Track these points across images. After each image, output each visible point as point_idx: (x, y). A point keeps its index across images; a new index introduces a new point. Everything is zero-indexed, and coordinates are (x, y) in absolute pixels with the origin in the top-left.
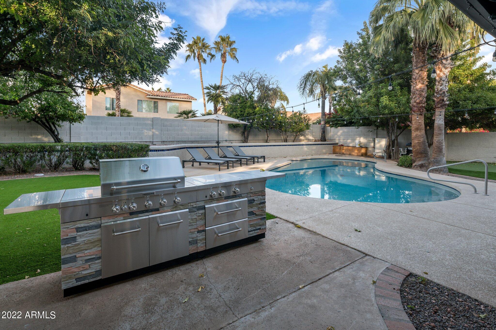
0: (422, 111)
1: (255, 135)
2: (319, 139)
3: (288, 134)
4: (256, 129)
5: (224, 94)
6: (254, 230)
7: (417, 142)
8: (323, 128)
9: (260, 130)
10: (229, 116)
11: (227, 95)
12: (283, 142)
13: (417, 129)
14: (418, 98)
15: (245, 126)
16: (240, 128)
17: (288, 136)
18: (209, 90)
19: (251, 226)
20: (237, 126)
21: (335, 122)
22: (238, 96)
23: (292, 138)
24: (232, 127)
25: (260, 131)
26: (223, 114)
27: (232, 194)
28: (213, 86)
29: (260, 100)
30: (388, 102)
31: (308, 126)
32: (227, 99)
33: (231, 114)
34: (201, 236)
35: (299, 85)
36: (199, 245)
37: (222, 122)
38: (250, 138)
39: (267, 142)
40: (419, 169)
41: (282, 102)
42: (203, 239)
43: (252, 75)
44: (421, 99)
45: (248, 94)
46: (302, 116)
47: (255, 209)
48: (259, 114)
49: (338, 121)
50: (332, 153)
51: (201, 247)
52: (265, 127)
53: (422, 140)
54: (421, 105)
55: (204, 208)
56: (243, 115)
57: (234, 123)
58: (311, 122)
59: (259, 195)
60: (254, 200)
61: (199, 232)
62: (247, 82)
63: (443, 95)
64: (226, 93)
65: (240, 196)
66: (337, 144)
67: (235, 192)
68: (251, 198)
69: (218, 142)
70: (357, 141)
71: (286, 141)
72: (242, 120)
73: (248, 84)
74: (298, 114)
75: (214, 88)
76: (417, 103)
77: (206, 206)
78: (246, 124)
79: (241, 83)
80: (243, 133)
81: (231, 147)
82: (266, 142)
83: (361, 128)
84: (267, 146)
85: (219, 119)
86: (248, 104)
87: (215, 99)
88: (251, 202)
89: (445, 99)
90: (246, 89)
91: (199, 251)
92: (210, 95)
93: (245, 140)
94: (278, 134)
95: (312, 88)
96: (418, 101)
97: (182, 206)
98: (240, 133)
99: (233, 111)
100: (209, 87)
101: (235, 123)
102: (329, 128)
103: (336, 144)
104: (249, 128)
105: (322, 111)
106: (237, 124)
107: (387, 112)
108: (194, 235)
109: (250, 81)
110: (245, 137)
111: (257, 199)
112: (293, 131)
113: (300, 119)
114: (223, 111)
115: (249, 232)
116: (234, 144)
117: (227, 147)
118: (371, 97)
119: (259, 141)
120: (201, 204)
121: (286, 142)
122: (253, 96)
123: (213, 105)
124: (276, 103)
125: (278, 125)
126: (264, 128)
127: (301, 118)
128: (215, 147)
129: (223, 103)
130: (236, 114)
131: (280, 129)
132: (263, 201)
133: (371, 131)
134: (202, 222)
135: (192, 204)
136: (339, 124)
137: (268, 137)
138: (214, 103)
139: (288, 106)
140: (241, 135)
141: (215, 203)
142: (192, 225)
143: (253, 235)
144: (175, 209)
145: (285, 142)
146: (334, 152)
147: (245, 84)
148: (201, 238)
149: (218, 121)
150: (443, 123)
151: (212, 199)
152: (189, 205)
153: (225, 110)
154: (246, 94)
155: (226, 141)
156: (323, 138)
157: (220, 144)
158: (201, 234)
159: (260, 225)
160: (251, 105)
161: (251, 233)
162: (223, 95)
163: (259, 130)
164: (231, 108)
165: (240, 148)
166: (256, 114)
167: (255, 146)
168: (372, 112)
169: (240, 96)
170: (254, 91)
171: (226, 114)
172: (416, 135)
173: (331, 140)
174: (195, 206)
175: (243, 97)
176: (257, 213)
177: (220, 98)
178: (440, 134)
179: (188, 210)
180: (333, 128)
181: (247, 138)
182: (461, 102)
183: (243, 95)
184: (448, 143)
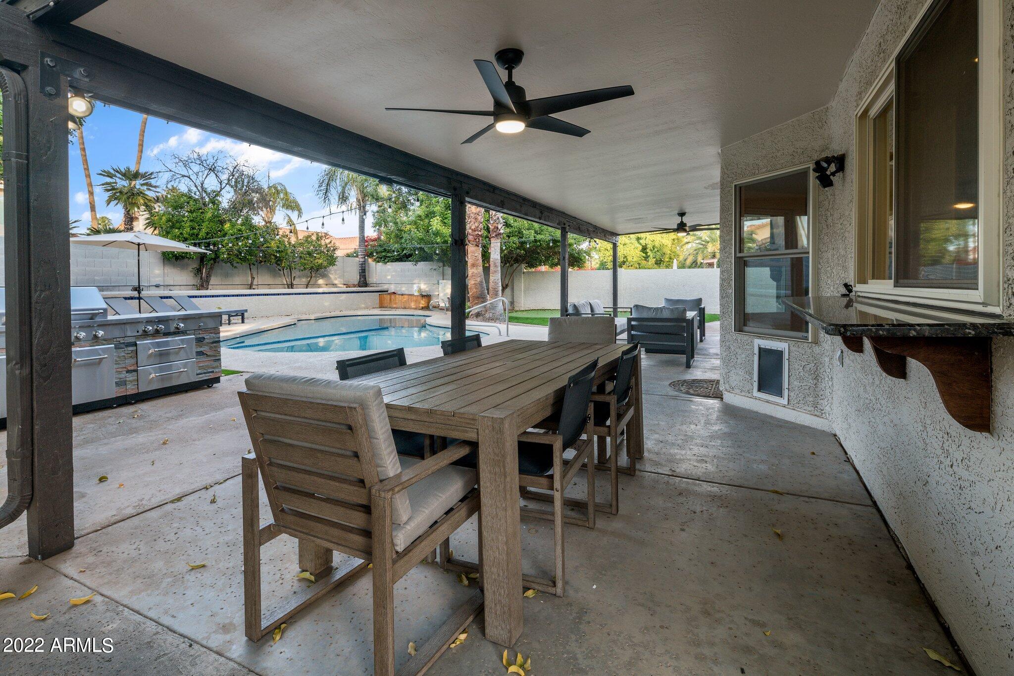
0: (477, 240)
1: (227, 275)
2: (356, 283)
3: (295, 273)
4: (226, 263)
5: (149, 189)
6: (205, 373)
7: (473, 282)
8: (362, 264)
9: (235, 264)
10: (163, 236)
11: (158, 192)
12: (285, 288)
13: (473, 265)
14: (473, 223)
15: (202, 257)
16: (190, 261)
17: (294, 277)
18: (111, 178)
19: (200, 368)
20: (183, 258)
21: (383, 254)
22: (185, 198)
23: (304, 280)
24: (172, 259)
25: (236, 267)
26: (150, 230)
27: (172, 330)
28: (123, 171)
29: (236, 208)
30: (439, 227)
31: (332, 261)
32: (157, 200)
33: (168, 233)
34: (131, 377)
35: (317, 186)
36: (128, 387)
37: (147, 247)
38: (213, 280)
39: (251, 287)
40: (475, 319)
41: (289, 212)
42: (134, 380)
43: (215, 159)
44: (477, 224)
45: (208, 194)
46: (323, 243)
47: (204, 349)
48: (232, 235)
49: (388, 252)
50: (378, 306)
51: (131, 390)
52: (244, 259)
53: (479, 279)
54: (477, 233)
55: (136, 345)
56: (197, 235)
57: (176, 251)
58: (339, 253)
59: (211, 333)
60: (204, 338)
61: (128, 372)
62: (206, 172)
63: (497, 222)
64: (155, 187)
65: (184, 333)
66: (387, 291)
67: (177, 328)
68: (200, 336)
69: (138, 289)
70: (415, 287)
71: (291, 286)
72: (195, 245)
73: (208, 175)
74: (314, 238)
75: (124, 175)
76: (472, 230)
77: (138, 343)
78: (204, 253)
79: (191, 172)
80: (199, 271)
81: (170, 297)
82: (250, 289)
83: (421, 265)
84: (250, 295)
85: (141, 242)
86: (209, 215)
87: (128, 198)
88: (200, 341)
89: (500, 226)
90: (202, 184)
91: (128, 393)
92: (113, 189)
93: (204, 284)
94: (274, 273)
95: (343, 192)
96: (473, 227)
97: (105, 340)
98: (191, 271)
99: (173, 227)
100: (112, 172)
101: (179, 251)
102: (374, 263)
103: (384, 291)
104: (212, 262)
105: (360, 234)
106: (183, 253)
107: (439, 240)
108: (122, 376)
109: (212, 169)
110: (201, 278)
111: (208, 337)
112: (305, 269)
113: (318, 248)
114: (148, 225)
115: (197, 375)
116: (175, 293)
117: (162, 298)
118: (420, 216)
119: (234, 286)
120: (132, 340)
121: (292, 288)
122: (217, 200)
123: (123, 211)
124: (274, 213)
125: (272, 257)
126: (245, 261)
127: (320, 246)
128: (132, 298)
129: (149, 208)
130: (181, 234)
131: (279, 265)
132: (217, 340)
133: (435, 269)
134: (133, 361)
135: (118, 339)
136: (389, 257)
137: (253, 278)
138: (125, 207)
139: (300, 220)
140: (192, 274)
141: (150, 340)
142: (119, 364)
143: (203, 379)
144: (95, 344)
145: (288, 288)
146: (382, 306)
147: (200, 174)
148: (131, 379)
149: (139, 245)
150: (499, 258)
151: (145, 334)
152: (115, 340)
153: (151, 224)
154: (204, 195)
155: (157, 286)
156: (363, 282)
157: (142, 292)
158: (130, 375)
159: (213, 368)
160: (214, 216)
161: (201, 376)
162: (148, 193)
163: (232, 265)
164: (169, 220)
165: (192, 299)
166: (224, 235)
167: (224, 296)
168: (422, 239)
169: (190, 197)
170: (221, 189)
171: (156, 232)
172: (472, 273)
173: (378, 284)
174: (122, 342)
175: (196, 200)
176: (208, 354)
177: (140, 198)
178: (496, 272)
179: (113, 346)
180: (380, 264)
181: (208, 282)
182: (524, 232)
183: (197, 197)
184: (525, 285)
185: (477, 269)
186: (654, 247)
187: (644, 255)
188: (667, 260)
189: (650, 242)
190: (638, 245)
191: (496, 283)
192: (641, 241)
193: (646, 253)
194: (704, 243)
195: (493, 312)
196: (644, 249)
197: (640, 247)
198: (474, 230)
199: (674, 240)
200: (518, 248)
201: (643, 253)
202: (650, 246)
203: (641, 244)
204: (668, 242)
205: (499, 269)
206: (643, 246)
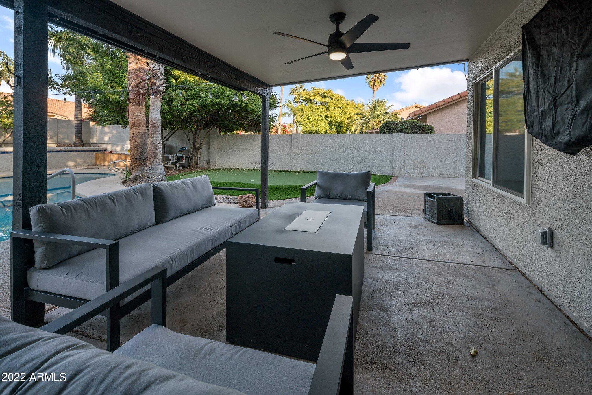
7: (133, 143)
13: (133, 125)
44: (137, 81)
53: (139, 141)
54: (137, 90)
66: (103, 150)
76: (132, 87)
89: (158, 83)
136: (107, 121)
150: (158, 117)
172: (132, 134)
178: (154, 132)
184: (219, 147)
185: (137, 130)
186: (336, 122)
187: (330, 127)
188: (344, 131)
189: (334, 119)
190: (326, 121)
191: (154, 145)
192: (328, 118)
193: (331, 126)
194: (367, 120)
195: (150, 176)
196: (330, 124)
197: (327, 123)
198: (134, 87)
199: (348, 118)
200: (198, 111)
201: (330, 126)
202: (334, 122)
203: (327, 120)
204: (345, 119)
205: (159, 129)
206: (329, 122)
